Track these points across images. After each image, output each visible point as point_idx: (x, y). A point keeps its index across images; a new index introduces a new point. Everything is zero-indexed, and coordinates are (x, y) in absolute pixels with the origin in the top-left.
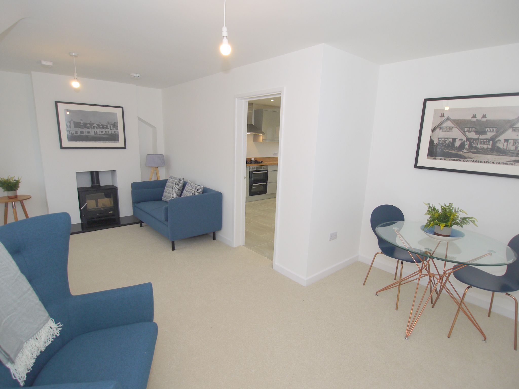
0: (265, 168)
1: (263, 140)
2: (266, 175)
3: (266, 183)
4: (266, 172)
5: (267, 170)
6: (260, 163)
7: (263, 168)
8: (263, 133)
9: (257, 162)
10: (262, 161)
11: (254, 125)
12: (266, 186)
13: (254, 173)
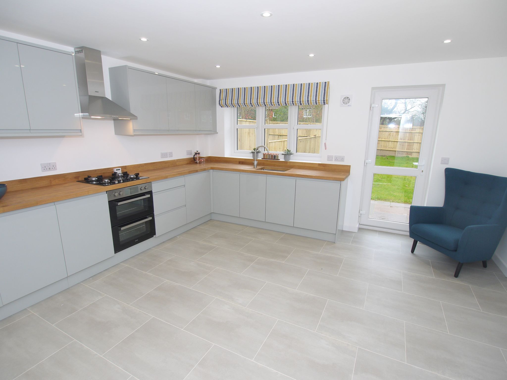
0: (145, 188)
1: (134, 130)
2: (150, 202)
3: (151, 218)
4: (149, 196)
5: (150, 193)
6: (132, 179)
7: (141, 189)
8: (134, 117)
9: (126, 176)
10: (137, 175)
11: (110, 99)
12: (152, 223)
13: (119, 204)
